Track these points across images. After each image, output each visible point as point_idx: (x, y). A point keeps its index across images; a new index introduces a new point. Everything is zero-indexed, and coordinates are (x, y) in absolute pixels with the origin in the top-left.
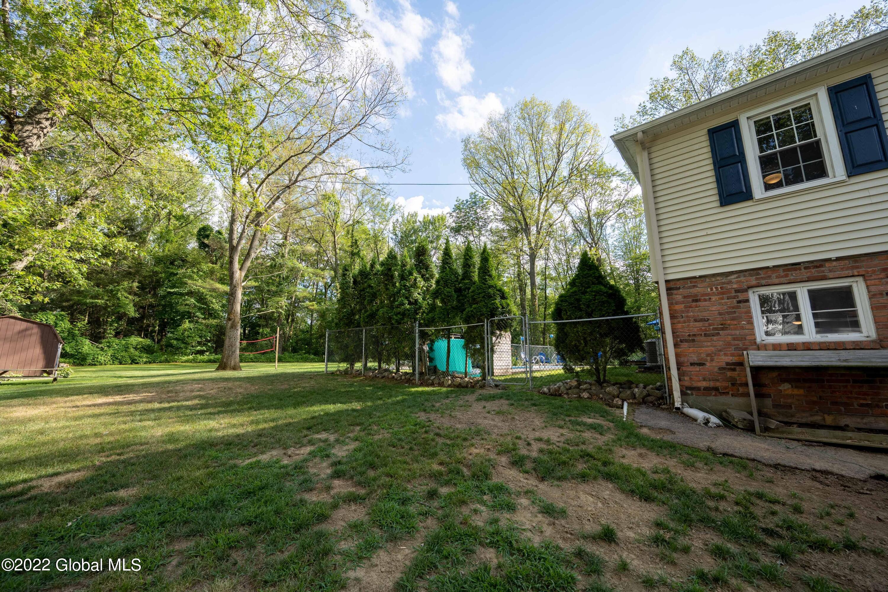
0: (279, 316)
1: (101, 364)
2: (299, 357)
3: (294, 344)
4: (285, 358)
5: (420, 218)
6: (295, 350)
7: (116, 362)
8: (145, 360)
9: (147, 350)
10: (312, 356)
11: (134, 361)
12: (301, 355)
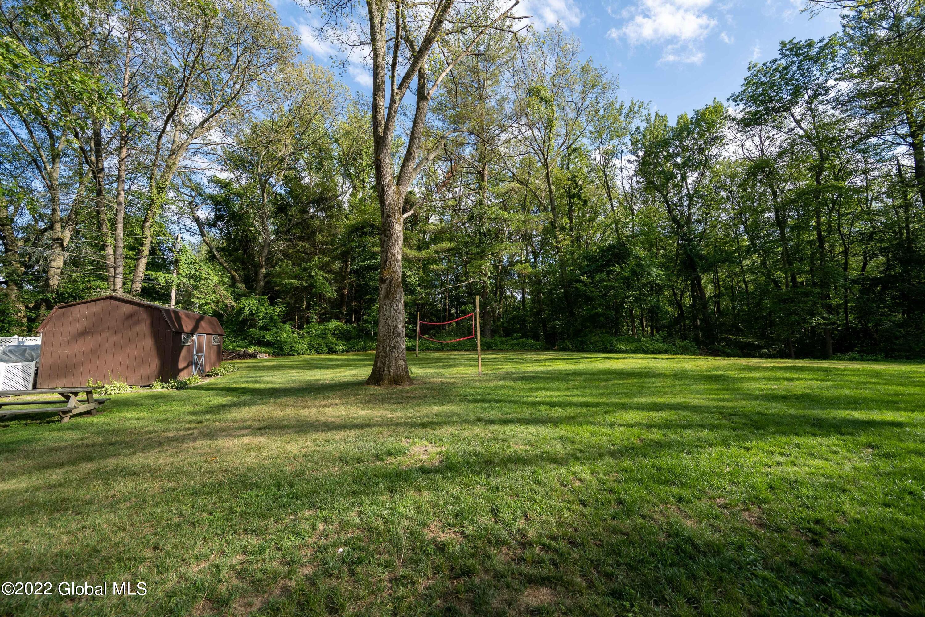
0: (483, 287)
1: (298, 354)
2: (514, 342)
3: (506, 325)
4: (496, 345)
5: (672, 122)
6: (508, 333)
7: (313, 352)
8: (341, 348)
9: (344, 336)
10: (531, 341)
11: (331, 351)
12: (516, 339)
